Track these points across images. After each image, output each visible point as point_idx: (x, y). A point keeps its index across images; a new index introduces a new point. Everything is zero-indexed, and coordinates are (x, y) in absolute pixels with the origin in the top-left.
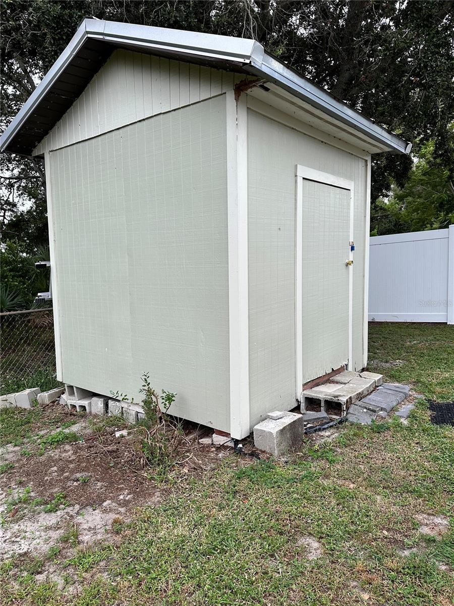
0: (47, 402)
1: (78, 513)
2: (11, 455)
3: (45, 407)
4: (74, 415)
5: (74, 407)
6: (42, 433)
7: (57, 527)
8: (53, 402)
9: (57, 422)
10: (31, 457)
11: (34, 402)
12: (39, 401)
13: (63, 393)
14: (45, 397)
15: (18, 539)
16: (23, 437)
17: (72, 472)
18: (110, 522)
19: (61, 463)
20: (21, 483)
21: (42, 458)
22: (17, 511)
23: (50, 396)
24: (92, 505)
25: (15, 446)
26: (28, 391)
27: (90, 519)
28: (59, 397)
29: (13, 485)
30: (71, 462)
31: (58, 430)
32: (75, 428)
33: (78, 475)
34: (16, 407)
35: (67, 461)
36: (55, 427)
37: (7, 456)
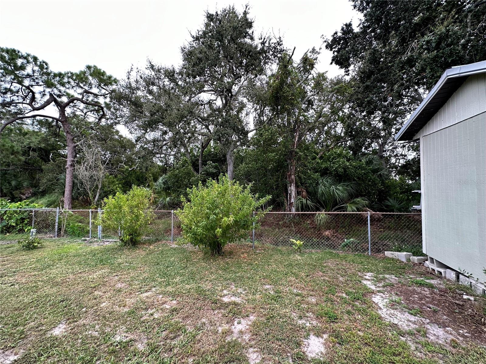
0: (416, 262)
1: (428, 323)
2: (393, 280)
3: (415, 264)
4: (433, 275)
5: (434, 270)
6: (411, 276)
7: (414, 323)
8: (420, 263)
9: (421, 274)
10: (403, 285)
11: (409, 260)
12: (411, 260)
13: (427, 260)
14: (415, 259)
15: (393, 317)
16: (401, 274)
17: (427, 302)
18: (450, 339)
19: (420, 295)
20: (396, 294)
21: (410, 288)
22: (393, 305)
23: (418, 259)
24: (438, 325)
25: (396, 277)
26: (405, 253)
27: (436, 330)
28: (424, 262)
29: (393, 293)
30: (427, 297)
31: (422, 279)
32: (432, 282)
33: (431, 306)
34: (398, 259)
35: (425, 296)
36: (419, 276)
37: (391, 280)
